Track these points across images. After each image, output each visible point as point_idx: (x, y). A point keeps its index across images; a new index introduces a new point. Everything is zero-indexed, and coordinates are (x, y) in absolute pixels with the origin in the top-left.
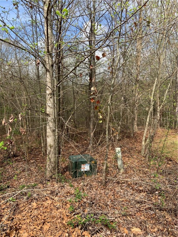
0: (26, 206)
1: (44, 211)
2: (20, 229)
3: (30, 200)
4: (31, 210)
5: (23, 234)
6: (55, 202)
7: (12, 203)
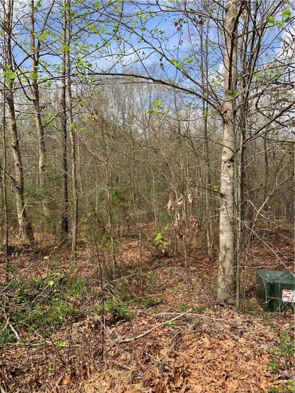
0: (193, 340)
1: (225, 357)
2: (189, 375)
3: (199, 332)
4: (202, 349)
5: (194, 385)
6: (240, 346)
7: (172, 330)
